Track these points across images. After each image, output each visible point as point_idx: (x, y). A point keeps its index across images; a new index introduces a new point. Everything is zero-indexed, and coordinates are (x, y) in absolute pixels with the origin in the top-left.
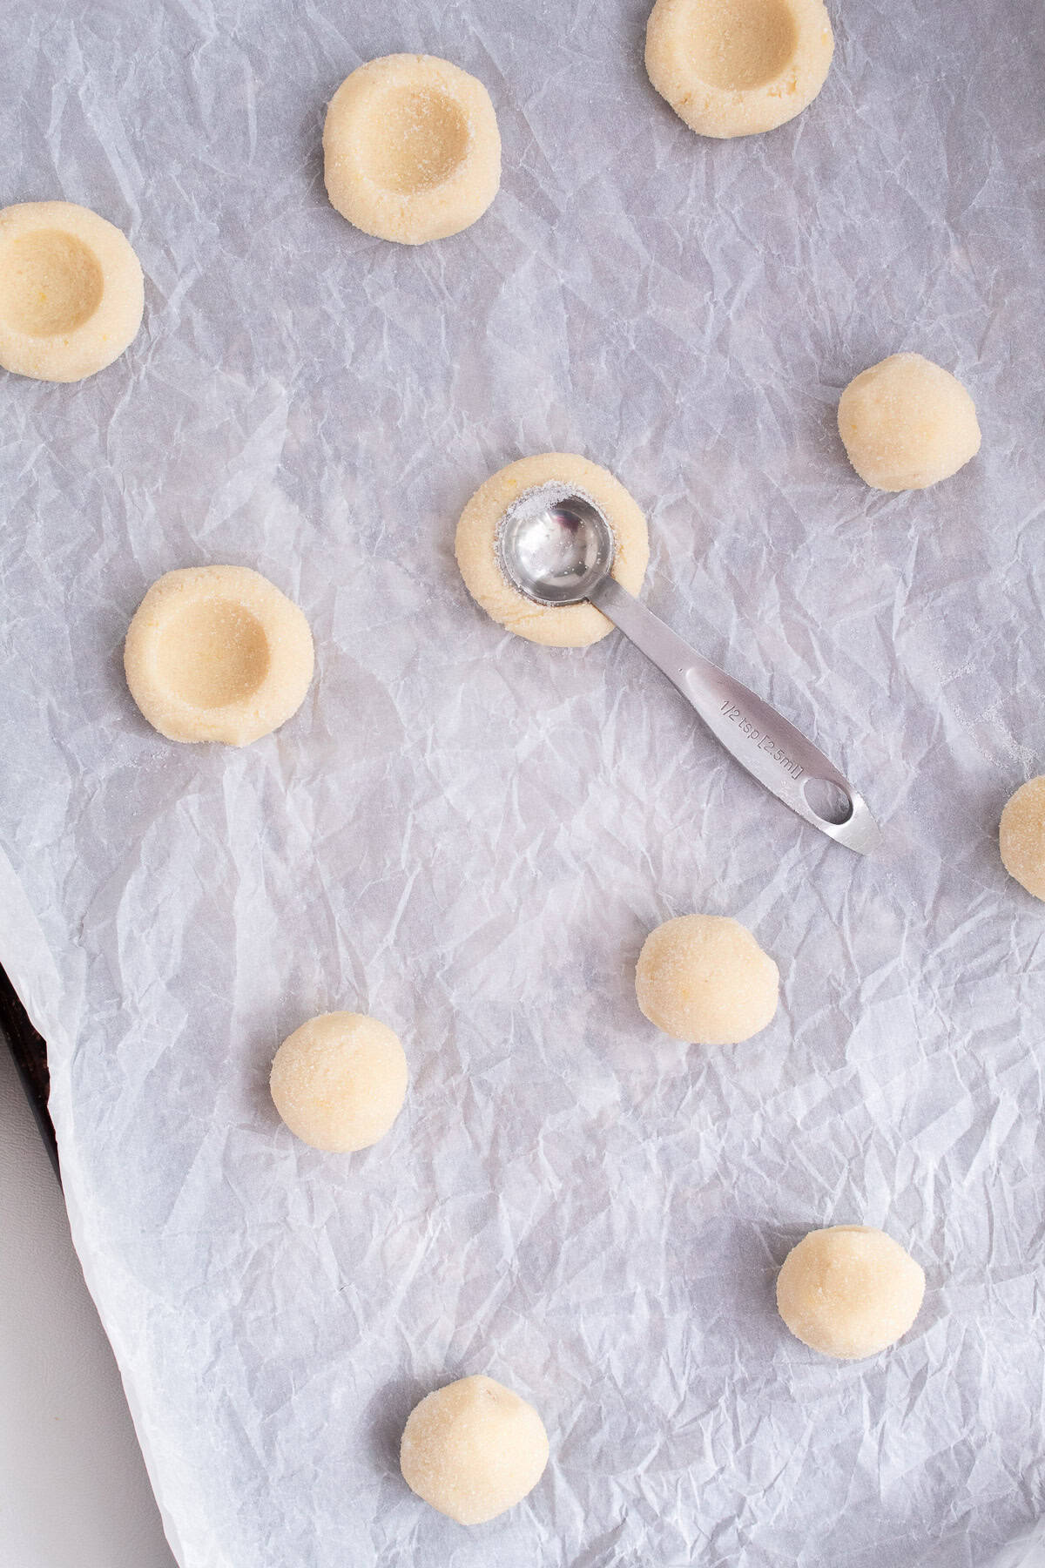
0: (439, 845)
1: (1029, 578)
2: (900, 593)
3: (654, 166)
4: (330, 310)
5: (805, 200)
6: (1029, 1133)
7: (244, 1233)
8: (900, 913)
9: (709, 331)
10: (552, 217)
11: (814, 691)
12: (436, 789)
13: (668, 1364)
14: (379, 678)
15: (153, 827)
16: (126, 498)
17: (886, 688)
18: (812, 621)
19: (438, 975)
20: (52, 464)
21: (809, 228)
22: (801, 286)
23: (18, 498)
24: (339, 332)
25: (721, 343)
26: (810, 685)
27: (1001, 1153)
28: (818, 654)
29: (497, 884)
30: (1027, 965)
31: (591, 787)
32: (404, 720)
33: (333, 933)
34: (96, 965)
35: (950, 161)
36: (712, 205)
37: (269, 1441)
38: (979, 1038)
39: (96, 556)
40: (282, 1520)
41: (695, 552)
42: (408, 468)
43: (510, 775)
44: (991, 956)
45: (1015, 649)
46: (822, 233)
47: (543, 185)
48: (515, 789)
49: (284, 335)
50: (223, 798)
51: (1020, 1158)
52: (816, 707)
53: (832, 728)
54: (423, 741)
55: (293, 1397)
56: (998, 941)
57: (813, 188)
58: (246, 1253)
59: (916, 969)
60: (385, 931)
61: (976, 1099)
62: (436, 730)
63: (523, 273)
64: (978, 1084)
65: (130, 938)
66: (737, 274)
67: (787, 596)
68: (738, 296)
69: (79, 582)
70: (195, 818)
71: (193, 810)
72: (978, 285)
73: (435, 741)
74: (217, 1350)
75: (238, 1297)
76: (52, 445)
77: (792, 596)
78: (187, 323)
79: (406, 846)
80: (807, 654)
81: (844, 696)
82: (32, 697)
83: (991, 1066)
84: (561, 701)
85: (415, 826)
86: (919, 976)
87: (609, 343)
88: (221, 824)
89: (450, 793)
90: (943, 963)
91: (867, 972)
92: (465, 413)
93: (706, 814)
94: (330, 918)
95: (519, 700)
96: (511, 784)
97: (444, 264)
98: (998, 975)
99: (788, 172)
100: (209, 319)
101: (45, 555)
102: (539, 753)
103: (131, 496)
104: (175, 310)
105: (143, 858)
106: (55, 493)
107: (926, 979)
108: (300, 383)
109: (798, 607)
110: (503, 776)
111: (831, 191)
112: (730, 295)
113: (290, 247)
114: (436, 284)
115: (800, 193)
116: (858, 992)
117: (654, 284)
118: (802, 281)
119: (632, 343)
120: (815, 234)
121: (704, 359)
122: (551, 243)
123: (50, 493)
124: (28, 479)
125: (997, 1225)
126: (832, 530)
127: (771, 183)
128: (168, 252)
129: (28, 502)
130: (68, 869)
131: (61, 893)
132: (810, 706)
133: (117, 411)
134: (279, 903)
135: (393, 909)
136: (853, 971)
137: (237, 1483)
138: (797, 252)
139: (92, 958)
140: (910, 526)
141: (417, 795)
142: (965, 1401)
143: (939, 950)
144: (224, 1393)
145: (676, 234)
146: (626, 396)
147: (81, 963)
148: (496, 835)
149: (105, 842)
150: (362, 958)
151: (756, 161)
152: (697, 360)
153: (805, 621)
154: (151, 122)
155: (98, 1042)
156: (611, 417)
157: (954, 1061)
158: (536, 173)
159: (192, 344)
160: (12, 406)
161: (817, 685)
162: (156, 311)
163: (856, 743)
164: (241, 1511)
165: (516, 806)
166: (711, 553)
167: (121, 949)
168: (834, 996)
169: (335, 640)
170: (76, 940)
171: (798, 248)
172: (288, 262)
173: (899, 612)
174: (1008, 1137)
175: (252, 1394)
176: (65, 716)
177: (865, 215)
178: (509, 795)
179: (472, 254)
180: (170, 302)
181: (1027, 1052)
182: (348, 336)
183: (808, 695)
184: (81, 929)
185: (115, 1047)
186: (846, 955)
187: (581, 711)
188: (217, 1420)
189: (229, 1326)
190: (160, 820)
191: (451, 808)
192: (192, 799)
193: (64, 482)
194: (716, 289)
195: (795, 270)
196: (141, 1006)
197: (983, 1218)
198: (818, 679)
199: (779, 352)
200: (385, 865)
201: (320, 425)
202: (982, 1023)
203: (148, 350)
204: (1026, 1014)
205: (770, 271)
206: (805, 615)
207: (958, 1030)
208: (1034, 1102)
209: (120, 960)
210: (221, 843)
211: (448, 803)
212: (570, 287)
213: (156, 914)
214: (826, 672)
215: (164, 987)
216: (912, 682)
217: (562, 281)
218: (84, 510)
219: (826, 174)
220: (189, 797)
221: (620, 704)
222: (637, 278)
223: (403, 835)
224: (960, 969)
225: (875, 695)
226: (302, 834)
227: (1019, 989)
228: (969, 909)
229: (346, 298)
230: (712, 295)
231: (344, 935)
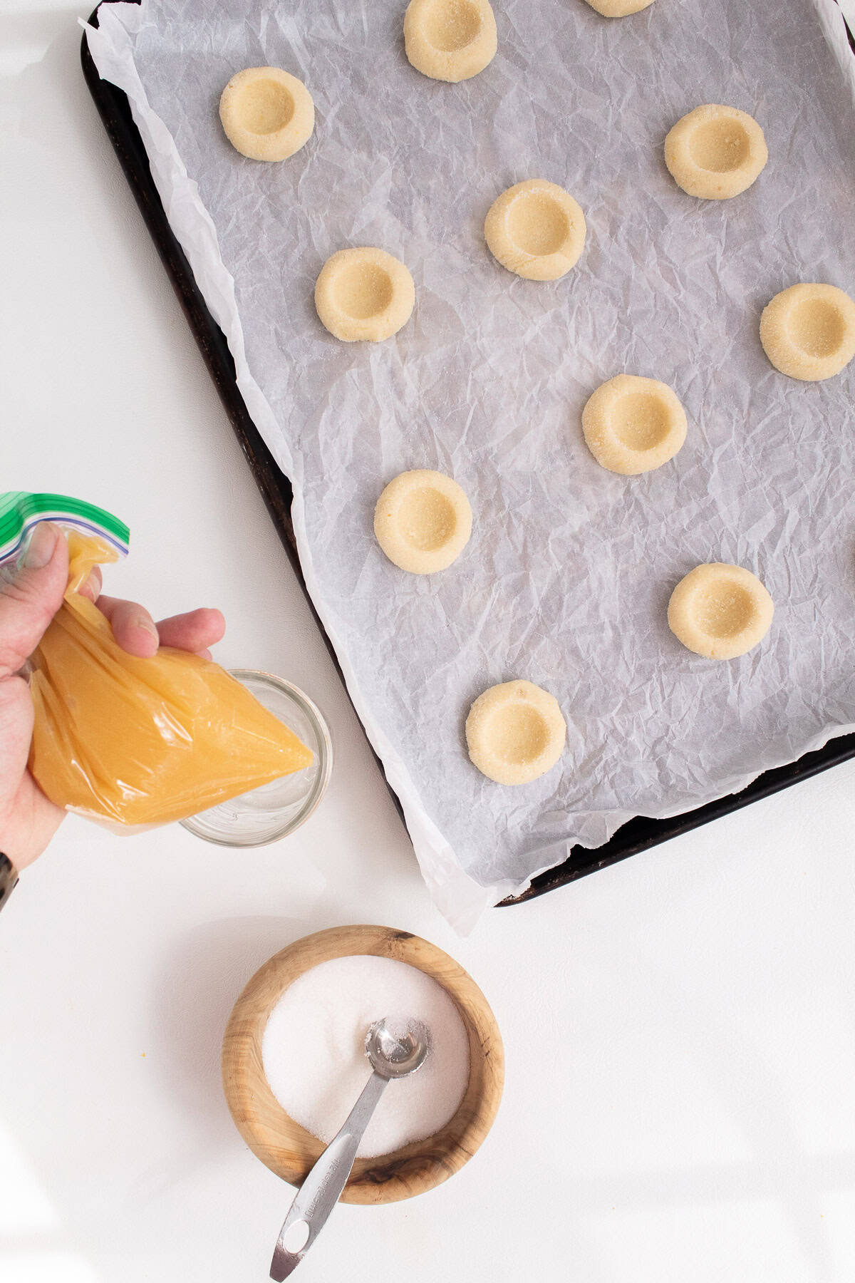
0: (486, 389)
1: (786, 237)
2: (719, 251)
3: (576, 37)
4: (411, 119)
5: (656, 51)
6: (805, 528)
7: (395, 598)
8: (730, 416)
9: (610, 120)
10: (524, 66)
11: (678, 301)
12: (483, 359)
13: (624, 659)
14: (449, 303)
15: (335, 384)
16: (310, 219)
17: (715, 299)
18: (675, 265)
19: (490, 458)
20: (270, 205)
21: (658, 64)
22: (657, 95)
23: (253, 223)
24: (417, 130)
25: (617, 126)
26: (675, 298)
27: (792, 539)
28: (678, 282)
29: (518, 409)
30: (799, 439)
31: (564, 355)
32: (464, 323)
33: (433, 439)
34: (308, 459)
35: (729, 26)
36: (607, 55)
37: (415, 704)
38: (776, 479)
39: (296, 250)
40: (425, 746)
41: (610, 234)
42: (457, 198)
43: (521, 352)
44: (780, 436)
46: (665, 67)
47: (519, 50)
48: (524, 359)
49: (388, 133)
50: (370, 369)
51: (802, 541)
52: (679, 310)
53: (688, 320)
54: (475, 334)
55: (427, 682)
56: (783, 428)
57: (660, 44)
58: (396, 610)
59: (741, 445)
60: (460, 437)
61: (777, 511)
62: (481, 329)
63: (511, 95)
64: (777, 503)
65: (326, 443)
66: (623, 90)
67: (660, 252)
68: (624, 102)
69: (287, 265)
70: (356, 380)
71: (355, 376)
72: (748, 89)
73: (481, 333)
74: (384, 659)
75: (393, 632)
76: (269, 196)
77: (663, 252)
78: (337, 131)
79: (469, 391)
80: (673, 283)
81: (693, 303)
82: (266, 324)
83: (784, 493)
84: (546, 312)
85: (473, 380)
86: (742, 449)
87: (558, 129)
88: (371, 383)
89: (491, 361)
90: (755, 442)
91: (715, 446)
92: (485, 168)
94: (431, 432)
95: (523, 312)
96: (522, 357)
97: (469, 93)
98: (784, 445)
99: (646, 37)
100: (348, 128)
101: (269, 251)
102: (536, 339)
103: (312, 218)
104: (330, 124)
105: (330, 401)
106: (272, 220)
107: (746, 451)
108: (398, 157)
109: (667, 258)
110: (518, 353)
111: (669, 45)
112: (620, 100)
113: (389, 88)
114: (466, 103)
115: (653, 47)
116: (712, 457)
117: (580, 98)
118: (657, 92)
119: (570, 128)
120: (662, 67)
121: (608, 133)
122: (525, 79)
123: (269, 220)
124: (258, 214)
125: (792, 576)
126: (681, 218)
127: (637, 43)
128: (325, 94)
129: (259, 225)
130: (290, 412)
131: (288, 424)
132: (676, 309)
133: (302, 177)
134: (403, 426)
135: (463, 425)
136: (708, 447)
137: (400, 727)
138: (654, 78)
139: (305, 456)
140: (722, 215)
141: (473, 363)
142: (782, 669)
143: (753, 434)
144: (390, 681)
145: (589, 71)
146: (569, 155)
147: (300, 456)
148: (516, 383)
149: (309, 396)
150: (449, 451)
151: (629, 32)
152: (605, 134)
153: (671, 265)
154: (313, 29)
155: (312, 496)
156: (562, 166)
157: (764, 492)
158: (514, 44)
159: (340, 142)
160: (248, 176)
161: (679, 298)
162: (320, 125)
163: (702, 328)
164: (403, 742)
165: (525, 368)
166: (619, 233)
167: (321, 449)
168: (699, 460)
169: (425, 285)
170: (297, 447)
171: (654, 74)
172: (388, 95)
173: (720, 259)
174: (795, 531)
175: (404, 682)
176: (284, 333)
177: (688, 56)
178: (521, 362)
179: (484, 87)
180: (327, 120)
181: (802, 484)
182: (421, 131)
183: (674, 303)
184: (299, 442)
185: (322, 499)
186: (704, 439)
187: (557, 317)
188: (387, 695)
189: (390, 647)
190: (338, 382)
191: (491, 369)
192: (354, 371)
193: (277, 215)
194: (612, 98)
195: (653, 86)
196: (334, 478)
197: (785, 573)
198: (680, 294)
199: (647, 129)
200: (458, 401)
201: (409, 179)
202: (778, 472)
203: (317, 146)
204: (800, 465)
205: (640, 88)
206: (671, 262)
207: (765, 476)
208: (807, 512)
209: (321, 454)
210: (370, 393)
211: (490, 367)
212: (536, 102)
213: (338, 431)
214: (683, 291)
215: (344, 470)
216: (728, 294)
217: (532, 99)
218: (288, 228)
219: (666, 36)
220: (353, 370)
221: (577, 313)
222: (571, 95)
223: (467, 385)
224: (764, 444)
225: (709, 303)
226: (411, 390)
227: (795, 453)
228: (766, 411)
229: (419, 112)
230: (611, 101)
231: (439, 440)
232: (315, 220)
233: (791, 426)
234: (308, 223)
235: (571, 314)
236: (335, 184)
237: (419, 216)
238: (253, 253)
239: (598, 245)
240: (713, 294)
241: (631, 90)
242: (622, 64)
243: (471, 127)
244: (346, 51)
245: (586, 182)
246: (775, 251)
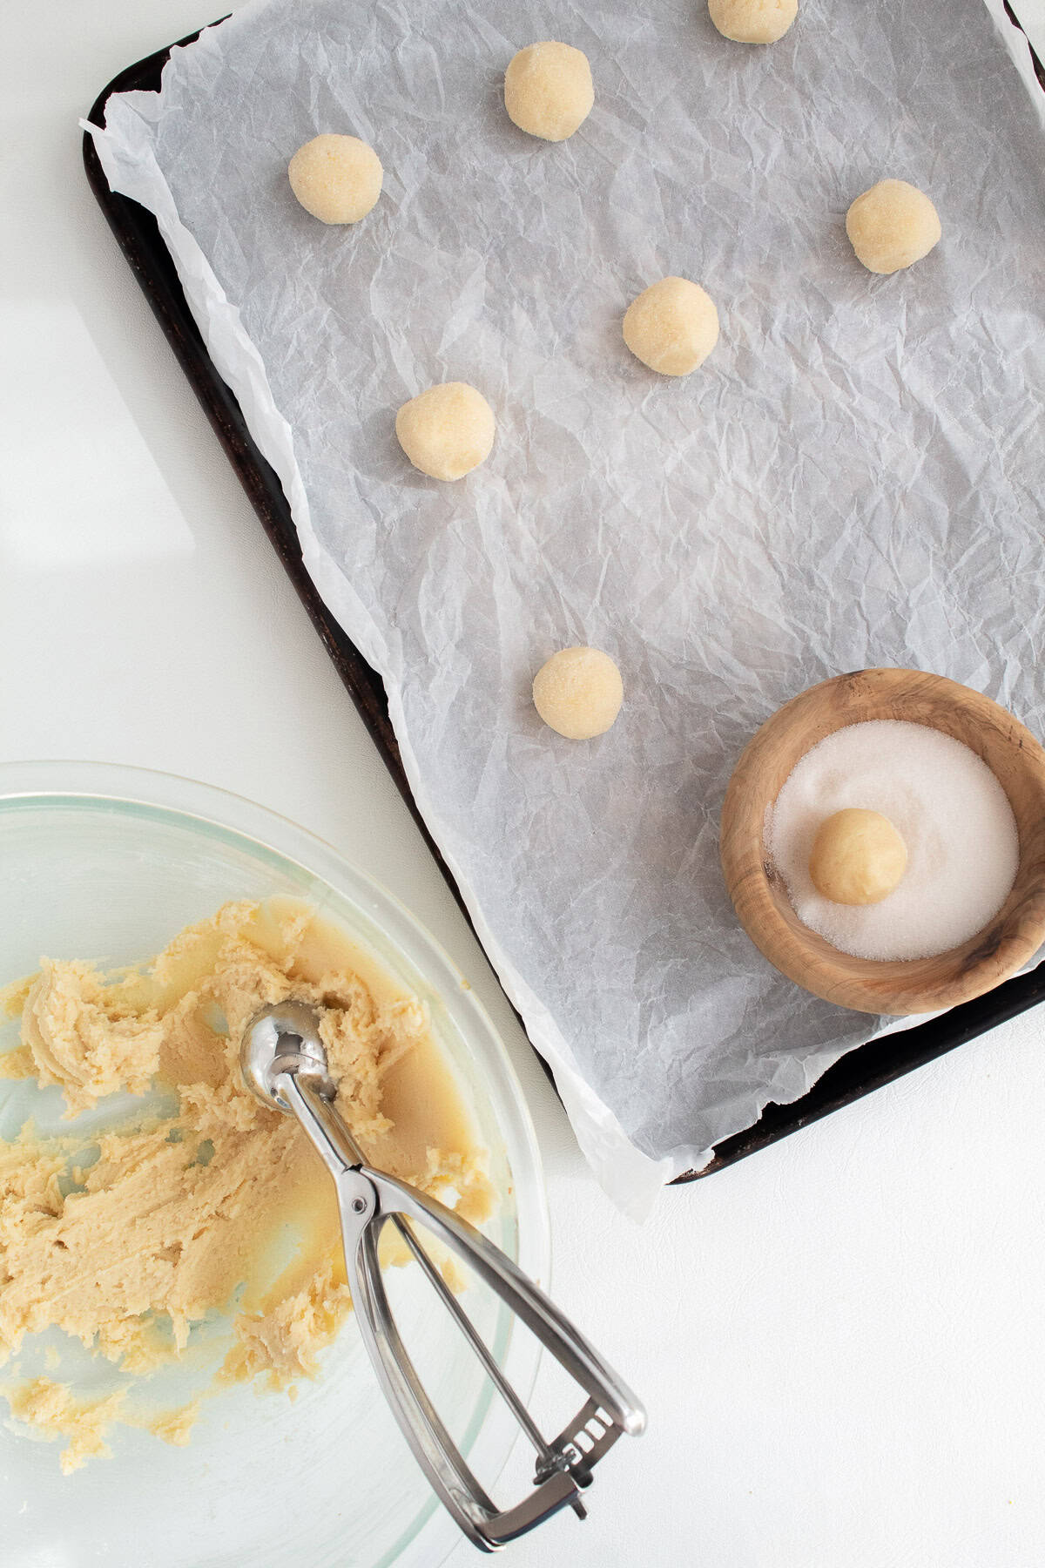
0: (621, 535)
1: (981, 319)
2: (900, 340)
3: (704, 85)
4: (506, 201)
5: (805, 96)
6: (1029, 682)
7: (526, 802)
8: (926, 548)
9: (753, 186)
10: (642, 125)
11: (852, 409)
12: (616, 498)
14: (569, 430)
15: (434, 543)
16: (388, 334)
17: (899, 403)
18: (845, 363)
19: (632, 621)
20: (337, 320)
21: (809, 113)
22: (810, 152)
23: (319, 345)
24: (513, 214)
25: (762, 194)
26: (849, 406)
27: (1013, 696)
28: (851, 384)
29: (663, 557)
30: (1014, 570)
31: (716, 486)
32: (589, 456)
33: (560, 603)
34: (408, 638)
35: (895, 59)
36: (745, 106)
37: (560, 935)
38: (988, 624)
39: (374, 375)
40: (574, 984)
41: (762, 329)
42: (569, 296)
43: (662, 485)
44: (990, 567)
45: (979, 367)
46: (818, 116)
47: (634, 105)
48: (666, 493)
49: (478, 220)
50: (477, 519)
51: (1026, 697)
52: (855, 419)
53: (867, 432)
54: (603, 467)
55: (572, 905)
56: (993, 558)
57: (810, 87)
58: (529, 816)
59: (941, 583)
60: (593, 596)
61: (992, 663)
62: (610, 460)
63: (628, 164)
64: (992, 653)
65: (428, 616)
66: (767, 148)
67: (826, 348)
68: (769, 162)
69: (364, 394)
70: (460, 535)
71: (459, 530)
72: (924, 136)
73: (611, 465)
74: (518, 880)
75: (527, 845)
76: (336, 308)
77: (830, 348)
78: (414, 221)
79: (600, 539)
80: (844, 386)
81: (871, 410)
82: (344, 471)
83: (999, 639)
84: (689, 433)
85: (605, 525)
86: (944, 588)
87: (689, 202)
88: (479, 536)
89: (625, 500)
90: (958, 577)
91: (910, 587)
92: (602, 257)
93: (793, 496)
94: (556, 592)
95: (662, 436)
96: (663, 492)
97: (575, 164)
98: (995, 580)
99: (791, 79)
100: (427, 217)
101: (340, 379)
102: (679, 468)
103: (390, 332)
104: (404, 214)
105: (430, 562)
106: (341, 339)
107: (949, 589)
108: (492, 250)
109: (835, 356)
110: (658, 487)
111: (821, 87)
112: (764, 161)
113: (475, 163)
114: (572, 177)
115: (802, 92)
116: (907, 601)
117: (714, 161)
118: (810, 148)
119: (704, 201)
120: (814, 116)
121: (753, 205)
122: (643, 143)
123: (338, 339)
124: (324, 333)
126: (849, 305)
127: (782, 88)
128: (396, 175)
129: (325, 346)
130: (381, 579)
131: (379, 595)
132: (850, 419)
133: (374, 278)
134: (520, 586)
135: (596, 581)
136: (902, 588)
137: (542, 963)
138: (804, 130)
139: (404, 633)
140: (900, 297)
141: (604, 504)
143: (956, 568)
144: (526, 907)
145: (724, 127)
146: (704, 235)
147: (397, 636)
148: (658, 524)
149: (404, 558)
150: (580, 616)
151: (770, 75)
152: (749, 206)
153: (840, 365)
154: (375, 95)
155: (415, 685)
156: (696, 249)
157: (974, 640)
158: (628, 99)
159: (418, 234)
160: (307, 286)
161: (854, 404)
162: (393, 214)
163: (884, 440)
164: (546, 982)
165: (669, 506)
166: (774, 328)
167: (423, 625)
168: (892, 605)
169: (537, 408)
170: (392, 624)
171: (804, 127)
172: (474, 173)
173: (900, 352)
174: (1016, 685)
175: (544, 906)
176: (366, 481)
177: (845, 100)
178: (663, 498)
179: (593, 155)
180: (401, 207)
181: (1021, 627)
182: (519, 216)
183: (848, 411)
184: (395, 616)
185: (428, 688)
186: (896, 579)
187: (704, 439)
188: (524, 925)
189: (523, 863)
190: (438, 538)
191: (626, 510)
192: (457, 523)
193: (346, 330)
194: (754, 159)
195: (805, 141)
196: (441, 660)
198: (853, 401)
199: (800, 195)
200: (588, 552)
201: (507, 276)
202: (989, 613)
203: (390, 240)
204: (1018, 603)
205: (788, 143)
206: (840, 361)
207: (974, 620)
208: (1030, 660)
209: (424, 631)
210: (479, 550)
211: (625, 507)
212: (659, 169)
213: (443, 599)
214: (858, 396)
215: (454, 647)
216: (915, 396)
217: (654, 166)
218: (362, 348)
219: (816, 77)
220: (455, 522)
221: (727, 433)
222: (702, 159)
223: (597, 531)
224: (970, 579)
225: (892, 407)
226: (527, 540)
227: (1011, 587)
228: (971, 539)
229: (515, 192)
230: (753, 164)
231: (566, 603)
232: (394, 333)
233: (1002, 555)
234: (385, 338)
235: (720, 434)
236: (415, 286)
237: (522, 320)
238: (321, 384)
239: (749, 346)
240: (894, 395)
241: (777, 148)
242: (763, 114)
243: (581, 206)
244: (419, 120)
245: (727, 265)
246: (969, 337)
